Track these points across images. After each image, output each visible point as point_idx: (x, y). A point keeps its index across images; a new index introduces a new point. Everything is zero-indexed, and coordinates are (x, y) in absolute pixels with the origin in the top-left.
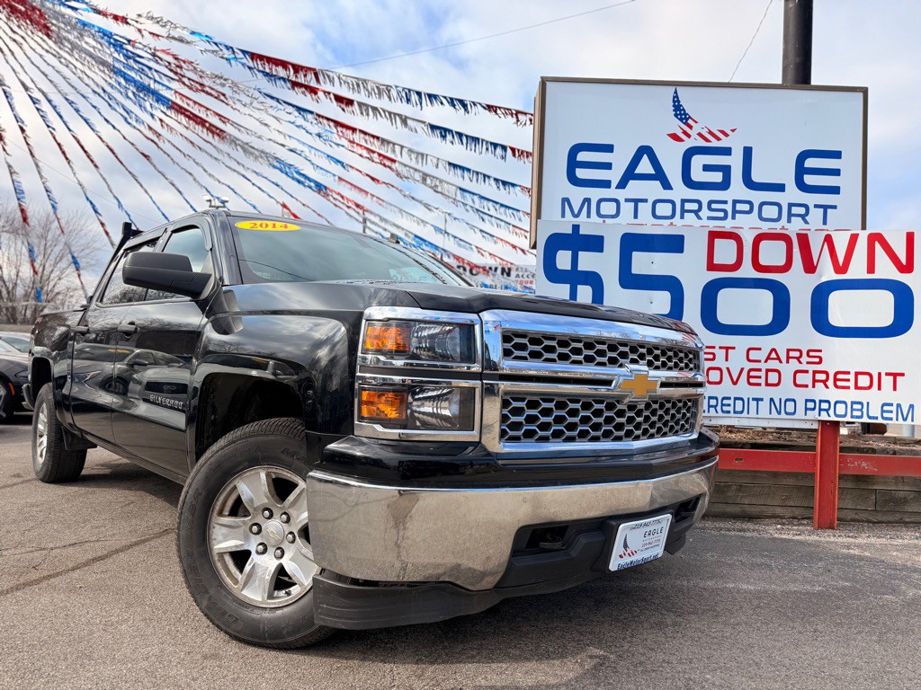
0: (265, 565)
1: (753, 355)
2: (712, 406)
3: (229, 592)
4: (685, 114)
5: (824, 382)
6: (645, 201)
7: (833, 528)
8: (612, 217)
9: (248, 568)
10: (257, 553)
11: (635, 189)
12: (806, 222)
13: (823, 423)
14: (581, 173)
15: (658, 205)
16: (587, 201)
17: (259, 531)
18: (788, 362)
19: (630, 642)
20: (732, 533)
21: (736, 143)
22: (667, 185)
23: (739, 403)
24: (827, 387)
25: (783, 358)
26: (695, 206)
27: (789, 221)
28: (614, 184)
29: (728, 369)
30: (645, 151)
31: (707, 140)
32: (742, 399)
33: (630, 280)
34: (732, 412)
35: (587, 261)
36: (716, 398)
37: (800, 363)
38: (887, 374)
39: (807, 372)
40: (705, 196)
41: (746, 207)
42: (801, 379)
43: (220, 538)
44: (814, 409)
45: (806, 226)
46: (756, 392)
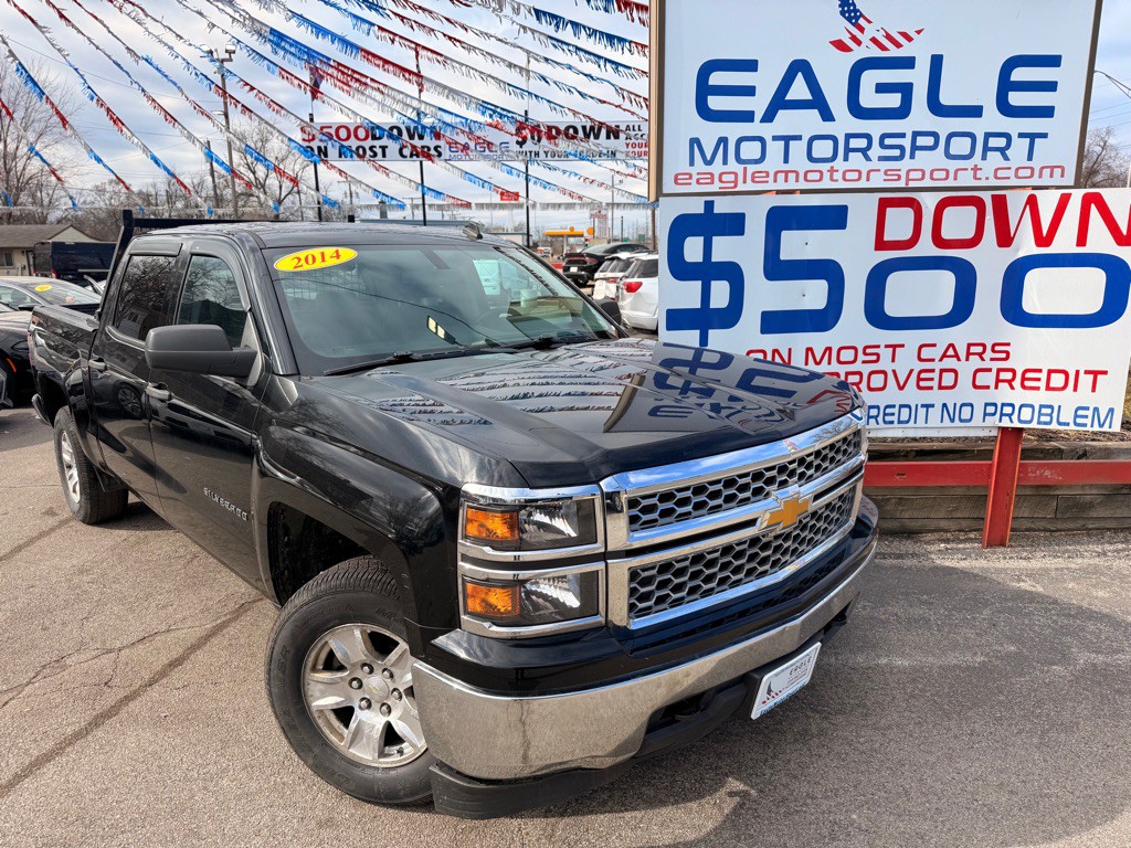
0: (371, 721)
1: (926, 353)
2: (872, 417)
3: (335, 751)
4: (856, 11)
6: (799, 138)
7: (1004, 545)
8: (757, 162)
9: (353, 725)
10: (360, 708)
11: (787, 121)
12: (1006, 158)
13: (1004, 430)
14: (715, 103)
15: (816, 143)
16: (723, 141)
17: (361, 686)
18: (967, 359)
19: (772, 767)
20: (889, 562)
21: (921, 51)
22: (827, 115)
23: (905, 412)
24: (1012, 388)
25: (962, 355)
26: (863, 143)
27: (984, 157)
28: (758, 116)
29: (894, 371)
30: (800, 67)
31: (883, 48)
32: (909, 407)
33: (777, 269)
34: (896, 422)
35: (725, 248)
36: (878, 407)
37: (983, 359)
38: (1087, 372)
39: (990, 370)
40: (876, 128)
41: (929, 141)
42: (982, 379)
43: (317, 694)
44: (994, 414)
45: (1005, 164)
46: (926, 397)
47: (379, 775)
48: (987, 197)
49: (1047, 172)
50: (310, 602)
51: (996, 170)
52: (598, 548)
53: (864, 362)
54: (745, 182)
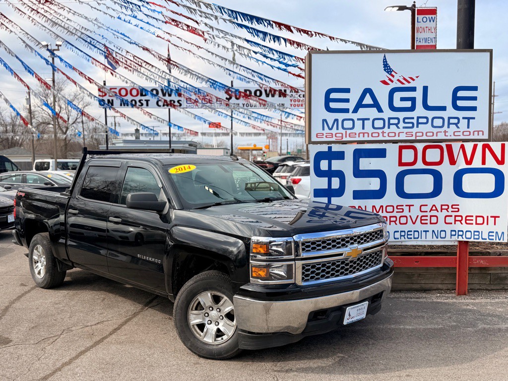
0: (212, 328)
1: (423, 209)
2: (402, 236)
3: (198, 340)
4: (390, 69)
5: (460, 221)
6: (368, 119)
7: (465, 295)
8: (351, 129)
9: (205, 330)
10: (208, 324)
11: (363, 112)
12: (458, 127)
13: (460, 242)
14: (333, 105)
15: (376, 121)
16: (336, 120)
17: (208, 316)
18: (441, 211)
19: (354, 351)
20: (413, 300)
21: (419, 85)
22: (380, 110)
23: (416, 234)
24: (462, 224)
25: (439, 209)
26: (396, 121)
27: (448, 127)
28: (351, 110)
29: (410, 216)
30: (368, 91)
31: (403, 83)
32: (418, 231)
33: (358, 173)
34: (413, 238)
35: (336, 165)
36: (405, 232)
37: (448, 211)
38: (491, 217)
39: (451, 216)
40: (401, 115)
41: (424, 120)
42: (449, 220)
43: (193, 319)
44: (455, 235)
45: (458, 130)
46: (425, 227)
47: (215, 347)
48: (444, 145)
49: (476, 133)
50: (193, 284)
51: (454, 132)
52: (293, 257)
53: (397, 212)
54: (346, 137)
